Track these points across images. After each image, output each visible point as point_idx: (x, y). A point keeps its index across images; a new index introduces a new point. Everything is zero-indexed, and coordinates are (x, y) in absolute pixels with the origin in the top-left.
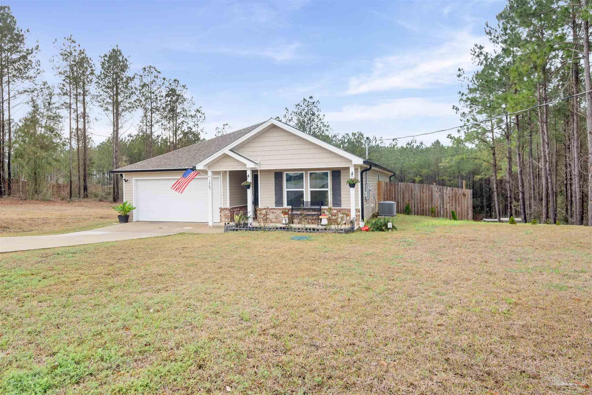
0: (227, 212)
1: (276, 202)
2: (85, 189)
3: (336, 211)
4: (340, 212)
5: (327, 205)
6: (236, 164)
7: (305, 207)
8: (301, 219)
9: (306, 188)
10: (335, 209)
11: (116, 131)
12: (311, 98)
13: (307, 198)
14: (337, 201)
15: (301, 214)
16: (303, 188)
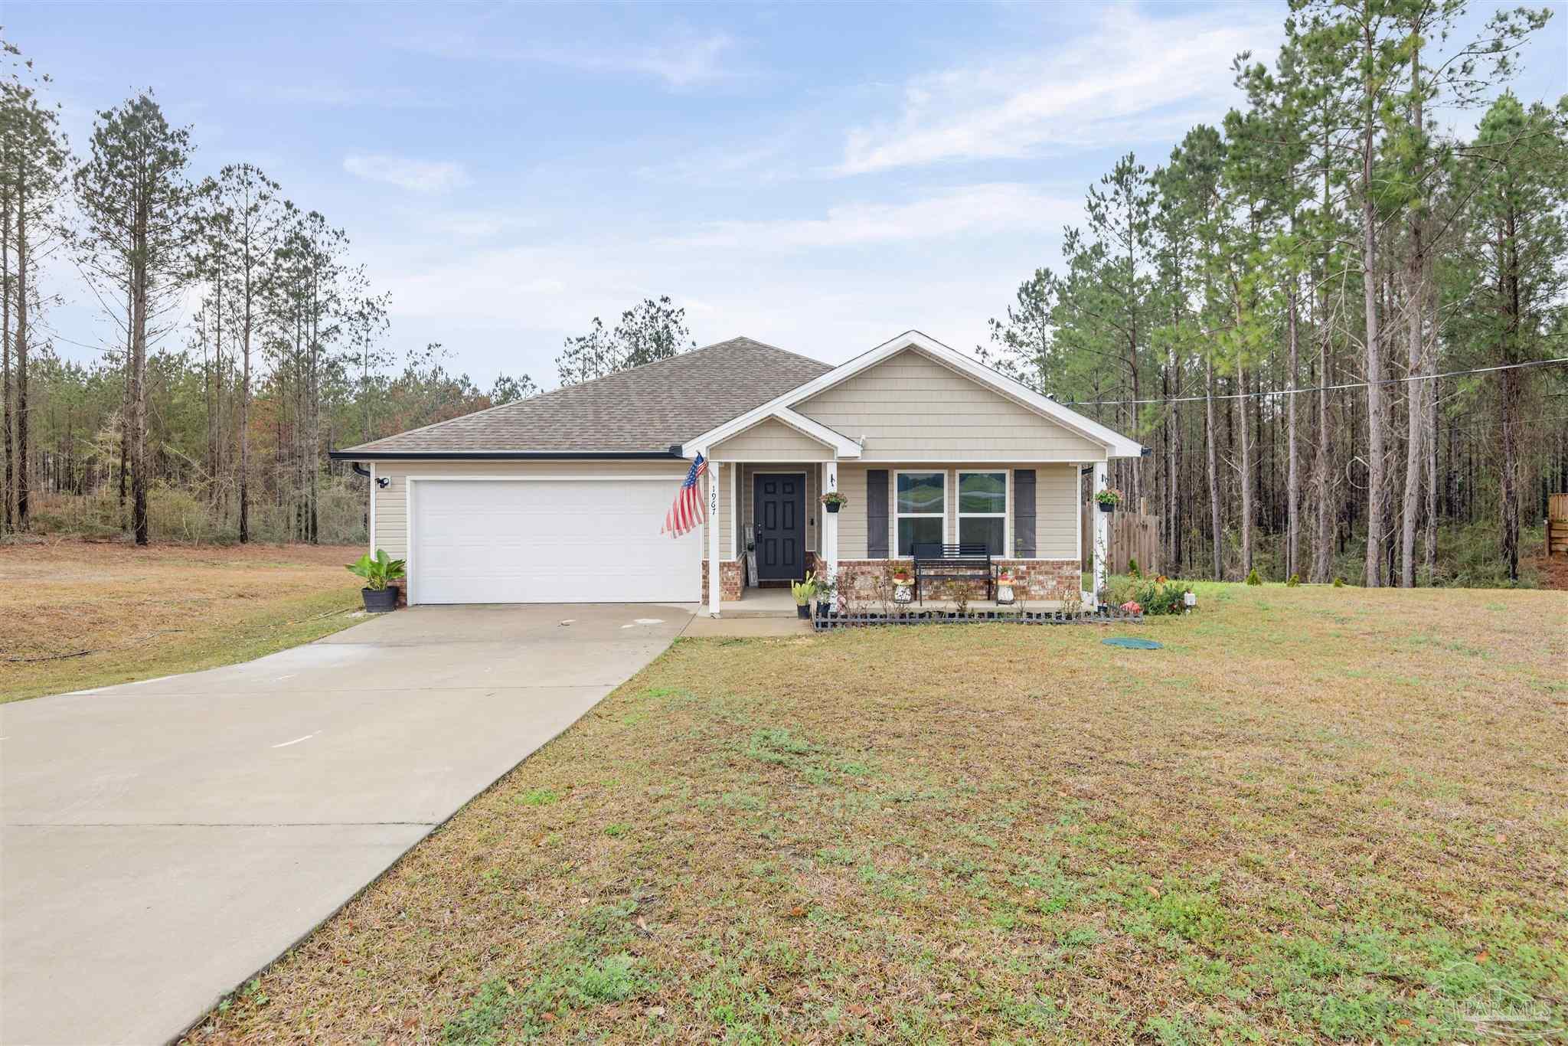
0: (730, 573)
1: (870, 546)
2: (23, 507)
3: (1023, 568)
4: (1034, 568)
5: (1001, 552)
6: (796, 444)
7: (946, 557)
8: (937, 588)
9: (952, 513)
10: (1023, 563)
11: (138, 334)
12: (665, 300)
13: (951, 536)
14: (1026, 545)
15: (936, 577)
16: (942, 511)
